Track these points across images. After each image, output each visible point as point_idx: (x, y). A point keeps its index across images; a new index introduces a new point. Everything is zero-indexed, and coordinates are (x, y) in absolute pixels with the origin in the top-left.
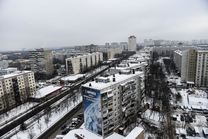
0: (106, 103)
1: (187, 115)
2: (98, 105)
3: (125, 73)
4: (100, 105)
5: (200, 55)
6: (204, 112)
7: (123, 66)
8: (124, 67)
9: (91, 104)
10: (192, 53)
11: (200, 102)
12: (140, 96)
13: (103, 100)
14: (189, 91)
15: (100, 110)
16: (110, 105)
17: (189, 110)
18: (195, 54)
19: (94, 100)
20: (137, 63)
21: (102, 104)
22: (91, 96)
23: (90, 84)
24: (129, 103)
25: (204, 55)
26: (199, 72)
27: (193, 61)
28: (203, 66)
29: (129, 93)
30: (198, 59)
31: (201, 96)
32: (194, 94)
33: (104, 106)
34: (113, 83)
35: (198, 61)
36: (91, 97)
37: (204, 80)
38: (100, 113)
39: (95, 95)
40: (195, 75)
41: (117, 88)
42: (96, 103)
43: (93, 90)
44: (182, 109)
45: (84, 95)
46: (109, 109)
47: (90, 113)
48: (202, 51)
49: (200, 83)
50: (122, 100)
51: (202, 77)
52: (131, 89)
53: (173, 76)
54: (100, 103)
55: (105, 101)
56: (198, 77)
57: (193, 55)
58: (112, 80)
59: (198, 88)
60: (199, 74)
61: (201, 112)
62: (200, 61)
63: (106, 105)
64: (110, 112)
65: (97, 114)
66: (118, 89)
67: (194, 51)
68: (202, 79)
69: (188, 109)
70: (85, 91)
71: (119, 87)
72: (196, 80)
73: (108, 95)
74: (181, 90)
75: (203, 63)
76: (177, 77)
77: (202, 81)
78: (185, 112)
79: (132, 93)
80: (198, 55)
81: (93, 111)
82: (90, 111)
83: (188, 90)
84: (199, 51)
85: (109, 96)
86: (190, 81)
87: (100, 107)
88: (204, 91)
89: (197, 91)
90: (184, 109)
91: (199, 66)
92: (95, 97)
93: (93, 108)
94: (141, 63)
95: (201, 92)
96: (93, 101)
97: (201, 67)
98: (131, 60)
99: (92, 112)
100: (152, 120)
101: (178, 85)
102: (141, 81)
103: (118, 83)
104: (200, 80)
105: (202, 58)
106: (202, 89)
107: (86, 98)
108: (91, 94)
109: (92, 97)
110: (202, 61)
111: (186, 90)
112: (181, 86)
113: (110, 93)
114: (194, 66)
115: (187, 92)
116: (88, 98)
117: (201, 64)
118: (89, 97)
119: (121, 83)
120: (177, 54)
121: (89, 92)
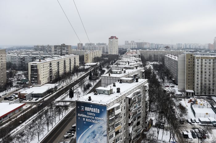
0: (113, 123)
1: (197, 130)
2: (101, 127)
3: (127, 81)
4: (105, 127)
5: (198, 60)
6: (213, 125)
7: (118, 72)
8: (119, 74)
9: (90, 127)
10: (190, 57)
11: (207, 114)
12: (145, 110)
13: (110, 119)
14: (191, 101)
15: (105, 133)
16: (117, 126)
17: (198, 124)
18: (192, 59)
19: (95, 120)
20: (132, 68)
21: (108, 125)
22: (91, 114)
23: (90, 98)
24: (135, 120)
25: (202, 60)
26: (198, 78)
27: (190, 66)
28: (202, 72)
29: (135, 107)
30: (196, 64)
31: (204, 106)
32: (197, 104)
33: (110, 128)
34: (119, 95)
35: (196, 67)
36: (91, 116)
37: (203, 88)
38: (106, 138)
39: (99, 112)
40: (194, 82)
41: (123, 101)
42: (100, 125)
43: (95, 106)
44: (190, 123)
45: (79, 114)
46: (116, 131)
47: (87, 140)
48: (199, 56)
49: (199, 91)
50: (129, 117)
51: (201, 84)
52: (137, 101)
53: (168, 84)
54: (106, 123)
55: (112, 120)
56: (197, 84)
57: (190, 60)
58: (116, 91)
59: (199, 96)
60: (197, 81)
61: (211, 124)
62: (198, 66)
63: (113, 126)
64: (118, 136)
65: (99, 140)
66: (125, 102)
67: (191, 55)
68: (201, 86)
69: (196, 122)
70: (81, 108)
71: (126, 100)
72: (196, 88)
73: (115, 111)
74: (181, 100)
75: (202, 69)
76: (173, 85)
77: (201, 89)
78: (194, 126)
79: (138, 107)
80: (196, 60)
81: (94, 136)
82: (88, 137)
83: (189, 100)
84: (197, 56)
85: (117, 112)
86: (189, 89)
87: (106, 129)
88: (206, 100)
89: (198, 100)
90: (192, 123)
91: (198, 72)
92: (98, 115)
93: (93, 132)
94: (137, 68)
95: (203, 101)
96: (93, 121)
97: (200, 73)
98: (122, 65)
99: (92, 138)
100: (160, 141)
101: (176, 95)
102: (146, 91)
103: (125, 95)
104: (200, 88)
105: (200, 64)
106: (203, 98)
107: (82, 118)
108: (91, 112)
109: (93, 116)
110: (200, 67)
111: (187, 100)
112: (180, 95)
113: (118, 108)
114: (192, 72)
115: (188, 102)
116: (85, 118)
117: (200, 70)
118: (88, 117)
119: (127, 95)
120: (169, 58)
121: (87, 109)
